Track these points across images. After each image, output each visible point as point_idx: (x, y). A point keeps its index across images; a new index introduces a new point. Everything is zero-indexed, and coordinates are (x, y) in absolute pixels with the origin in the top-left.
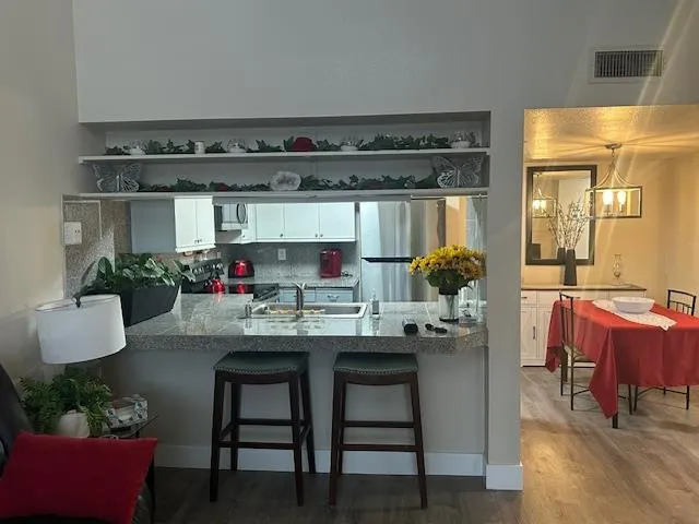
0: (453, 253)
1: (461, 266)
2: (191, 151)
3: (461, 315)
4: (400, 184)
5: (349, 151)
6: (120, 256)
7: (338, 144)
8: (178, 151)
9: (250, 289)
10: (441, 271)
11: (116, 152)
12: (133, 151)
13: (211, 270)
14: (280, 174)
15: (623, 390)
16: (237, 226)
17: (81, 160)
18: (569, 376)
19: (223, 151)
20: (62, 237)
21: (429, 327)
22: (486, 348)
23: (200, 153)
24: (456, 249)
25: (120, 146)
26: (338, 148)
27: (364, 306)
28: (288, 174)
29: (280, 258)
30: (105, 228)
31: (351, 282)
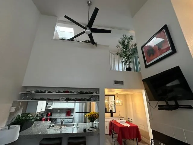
0: (93, 113)
1: (95, 116)
2: (45, 92)
3: (94, 126)
4: (84, 100)
5: (75, 93)
6: (23, 114)
7: (73, 92)
8: (42, 92)
9: (50, 120)
10: (91, 117)
11: (29, 92)
12: (32, 92)
13: (43, 115)
14: (62, 97)
15: (123, 140)
16: (50, 105)
17: (20, 93)
18: (113, 136)
19: (51, 93)
20: (10, 110)
21: (88, 129)
22: (99, 134)
23: (46, 93)
24: (94, 112)
25: (30, 90)
26: (73, 93)
27: (75, 124)
28: (63, 97)
29: (58, 112)
30: (21, 107)
31: (72, 117)
